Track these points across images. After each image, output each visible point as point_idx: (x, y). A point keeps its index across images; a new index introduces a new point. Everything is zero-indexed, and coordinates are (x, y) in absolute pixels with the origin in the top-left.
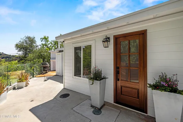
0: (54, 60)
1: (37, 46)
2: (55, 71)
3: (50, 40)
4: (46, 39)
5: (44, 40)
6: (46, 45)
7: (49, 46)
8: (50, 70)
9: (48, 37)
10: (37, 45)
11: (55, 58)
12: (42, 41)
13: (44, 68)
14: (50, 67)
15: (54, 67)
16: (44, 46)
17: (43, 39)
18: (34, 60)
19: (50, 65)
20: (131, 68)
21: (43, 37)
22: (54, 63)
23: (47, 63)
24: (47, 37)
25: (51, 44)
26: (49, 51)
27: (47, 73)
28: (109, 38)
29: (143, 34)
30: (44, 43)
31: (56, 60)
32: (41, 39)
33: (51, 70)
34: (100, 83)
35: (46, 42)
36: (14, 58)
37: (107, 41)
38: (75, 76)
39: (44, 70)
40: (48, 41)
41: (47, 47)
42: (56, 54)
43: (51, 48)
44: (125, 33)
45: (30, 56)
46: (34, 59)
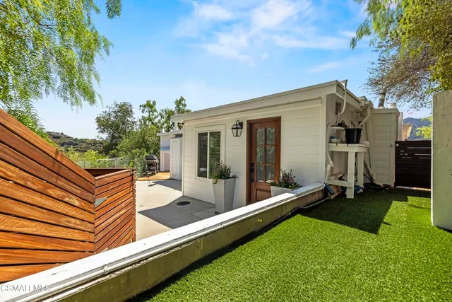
0: (166, 152)
1: (134, 123)
2: (169, 171)
3: (158, 108)
4: (150, 106)
5: (146, 109)
6: (150, 119)
7: (156, 120)
8: (159, 169)
9: (154, 102)
10: (135, 120)
11: (169, 147)
12: (143, 112)
13: (150, 165)
14: (159, 164)
15: (167, 164)
16: (147, 122)
17: (145, 106)
18: (134, 151)
19: (159, 160)
20: (267, 165)
21: (145, 103)
22: (167, 157)
23: (155, 157)
24: (152, 103)
25: (159, 118)
26: (158, 134)
27: (153, 174)
28: (242, 123)
29: (277, 121)
30: (146, 115)
31: (170, 152)
32: (140, 106)
33: (161, 170)
34: (225, 183)
35: (151, 113)
36: (84, 145)
37: (237, 128)
38: (198, 176)
39: (150, 170)
40: (155, 111)
41: (153, 123)
42: (171, 140)
43: (159, 125)
44: (259, 118)
45: (125, 143)
46: (132, 148)
